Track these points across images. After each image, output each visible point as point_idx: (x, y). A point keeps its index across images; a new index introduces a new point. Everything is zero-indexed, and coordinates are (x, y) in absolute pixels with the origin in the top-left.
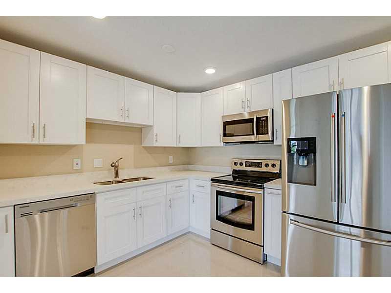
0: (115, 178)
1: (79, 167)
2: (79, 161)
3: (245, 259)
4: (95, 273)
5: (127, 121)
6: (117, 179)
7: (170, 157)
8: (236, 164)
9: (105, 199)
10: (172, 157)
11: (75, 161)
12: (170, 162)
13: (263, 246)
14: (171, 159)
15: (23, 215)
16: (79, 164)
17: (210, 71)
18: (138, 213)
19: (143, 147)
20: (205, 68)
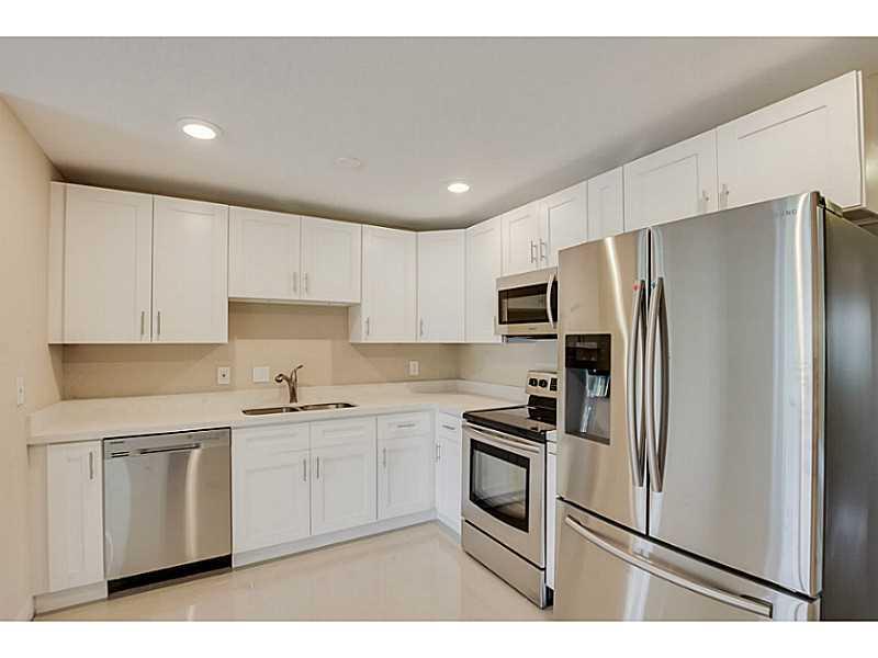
0: (291, 402)
1: (227, 381)
2: (226, 370)
3: (513, 591)
4: (233, 566)
5: (305, 297)
6: (294, 405)
7: (411, 363)
8: (533, 382)
9: (249, 440)
10: (416, 363)
11: (221, 370)
12: (412, 373)
13: (545, 569)
14: (414, 368)
15: (114, 456)
16: (228, 375)
17: (459, 188)
18: (312, 469)
19: (352, 344)
20: (448, 183)
